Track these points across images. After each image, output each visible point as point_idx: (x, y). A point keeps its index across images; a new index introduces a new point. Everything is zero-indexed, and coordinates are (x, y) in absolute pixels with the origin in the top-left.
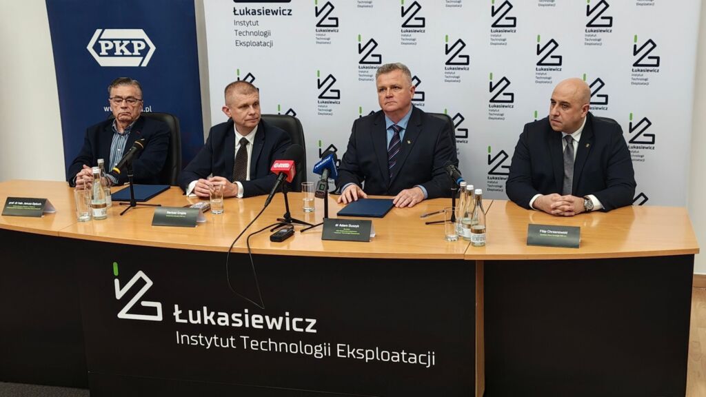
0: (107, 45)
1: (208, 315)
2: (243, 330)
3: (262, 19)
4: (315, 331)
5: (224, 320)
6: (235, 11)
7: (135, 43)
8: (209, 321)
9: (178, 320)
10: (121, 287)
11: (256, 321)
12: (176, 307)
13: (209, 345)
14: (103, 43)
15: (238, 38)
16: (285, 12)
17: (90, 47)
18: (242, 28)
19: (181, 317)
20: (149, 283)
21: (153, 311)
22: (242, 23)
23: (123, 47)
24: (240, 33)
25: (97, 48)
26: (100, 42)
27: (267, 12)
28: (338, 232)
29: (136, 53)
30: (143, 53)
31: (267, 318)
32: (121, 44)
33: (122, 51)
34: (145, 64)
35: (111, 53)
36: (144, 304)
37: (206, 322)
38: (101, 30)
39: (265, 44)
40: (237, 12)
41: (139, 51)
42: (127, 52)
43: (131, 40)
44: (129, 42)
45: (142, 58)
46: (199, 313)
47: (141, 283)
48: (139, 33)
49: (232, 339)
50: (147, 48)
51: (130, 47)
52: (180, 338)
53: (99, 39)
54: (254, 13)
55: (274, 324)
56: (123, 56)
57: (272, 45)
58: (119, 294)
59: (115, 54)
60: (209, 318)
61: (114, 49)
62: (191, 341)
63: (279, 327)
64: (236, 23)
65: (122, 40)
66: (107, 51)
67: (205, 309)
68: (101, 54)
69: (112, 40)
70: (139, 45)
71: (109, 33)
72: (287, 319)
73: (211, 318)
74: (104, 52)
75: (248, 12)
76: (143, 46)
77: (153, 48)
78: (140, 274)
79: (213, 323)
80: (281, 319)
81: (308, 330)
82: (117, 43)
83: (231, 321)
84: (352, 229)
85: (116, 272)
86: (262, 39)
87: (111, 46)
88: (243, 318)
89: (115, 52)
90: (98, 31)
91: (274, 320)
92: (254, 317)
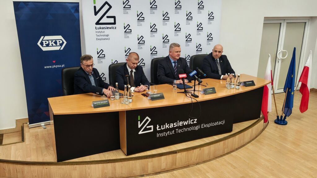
0: (46, 42)
1: (167, 125)
2: (177, 127)
3: (106, 30)
4: (196, 122)
5: (172, 126)
6: (96, 28)
7: (58, 41)
8: (167, 127)
9: (158, 130)
10: (140, 123)
11: (181, 124)
12: (158, 125)
13: (167, 135)
14: (44, 42)
15: (97, 37)
16: (114, 28)
17: (39, 44)
18: (99, 34)
19: (159, 128)
20: (150, 120)
21: (150, 129)
22: (99, 32)
23: (53, 43)
24: (98, 36)
25: (42, 44)
26: (43, 41)
27: (108, 28)
28: (208, 92)
29: (58, 45)
30: (61, 45)
31: (184, 122)
32: (52, 42)
33: (52, 44)
34: (62, 49)
35: (48, 45)
36: (148, 127)
37: (166, 128)
38: (43, 37)
39: (107, 39)
40: (97, 28)
41: (59, 44)
42: (54, 45)
43: (56, 40)
44: (55, 41)
45: (60, 47)
46: (164, 126)
47: (147, 120)
48: (60, 37)
49: (173, 131)
50: (63, 43)
51: (56, 43)
52: (158, 135)
53: (42, 40)
54: (103, 28)
55: (186, 123)
56: (53, 46)
57: (109, 39)
58: (139, 126)
59: (49, 46)
60: (167, 126)
61: (49, 44)
62: (161, 135)
63: (187, 124)
64: (96, 32)
65: (52, 40)
66: (46, 45)
67: (166, 124)
68: (43, 46)
69: (48, 40)
70: (59, 42)
71: (47, 38)
72: (189, 121)
73: (168, 126)
74: (44, 45)
75: (101, 28)
76: (61, 42)
77: (65, 43)
78: (147, 118)
79: (168, 127)
80: (188, 121)
81: (195, 122)
82: (50, 41)
83: (174, 125)
84: (211, 90)
85: (139, 119)
86: (106, 37)
87: (47, 43)
88: (177, 124)
89: (49, 45)
90: (42, 37)
91: (186, 122)
92: (180, 122)
